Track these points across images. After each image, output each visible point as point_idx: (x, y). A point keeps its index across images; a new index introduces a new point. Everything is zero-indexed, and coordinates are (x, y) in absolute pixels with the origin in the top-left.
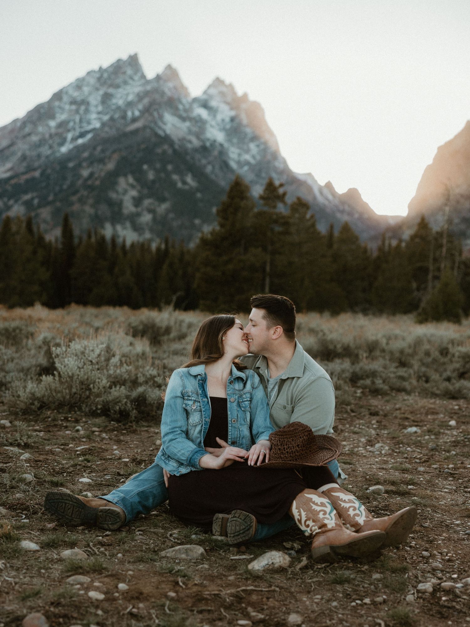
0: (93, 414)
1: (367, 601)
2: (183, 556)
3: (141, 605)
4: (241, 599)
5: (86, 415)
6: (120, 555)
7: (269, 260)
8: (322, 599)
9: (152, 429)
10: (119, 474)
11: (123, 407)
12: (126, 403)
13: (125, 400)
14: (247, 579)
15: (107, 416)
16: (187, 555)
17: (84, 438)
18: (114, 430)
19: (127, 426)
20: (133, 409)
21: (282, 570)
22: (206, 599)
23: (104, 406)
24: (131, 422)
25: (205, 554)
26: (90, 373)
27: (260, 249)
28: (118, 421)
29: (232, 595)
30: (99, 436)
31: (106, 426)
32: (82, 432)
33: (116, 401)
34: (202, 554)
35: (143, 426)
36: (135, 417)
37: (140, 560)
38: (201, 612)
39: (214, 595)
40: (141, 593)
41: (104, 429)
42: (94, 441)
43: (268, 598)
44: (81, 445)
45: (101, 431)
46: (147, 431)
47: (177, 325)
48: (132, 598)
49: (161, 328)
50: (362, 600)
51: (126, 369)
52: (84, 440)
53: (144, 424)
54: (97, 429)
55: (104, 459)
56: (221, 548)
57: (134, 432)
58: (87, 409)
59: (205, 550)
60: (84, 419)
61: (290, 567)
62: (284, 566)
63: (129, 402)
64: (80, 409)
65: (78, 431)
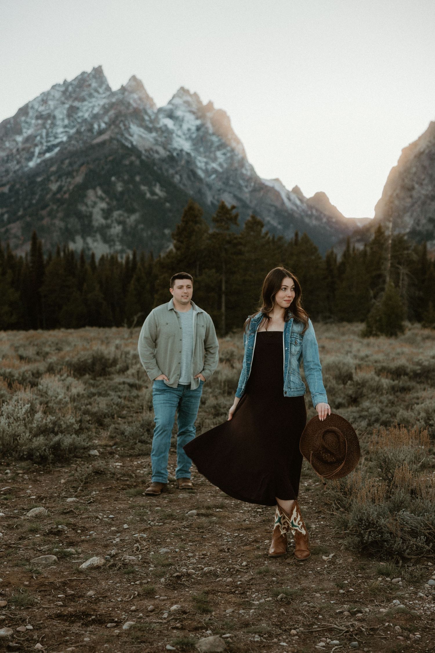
0: (22, 459)
1: (138, 582)
2: (44, 562)
3: (7, 589)
4: (66, 584)
5: (16, 460)
6: (5, 563)
7: (224, 279)
8: (113, 583)
9: (64, 470)
10: (23, 509)
11: (42, 454)
12: (45, 450)
13: (44, 448)
14: (74, 573)
15: (32, 460)
16: (46, 561)
17: (10, 479)
18: (33, 472)
19: (45, 468)
20: (50, 454)
21: (98, 567)
22: (46, 585)
23: (28, 453)
24: (49, 464)
25: (57, 560)
26: (16, 429)
27: (214, 270)
28: (39, 463)
29: (61, 582)
30: (22, 477)
31: (30, 468)
32: (9, 475)
33: (38, 449)
34: (55, 560)
35: (58, 467)
36: (52, 460)
37: (17, 565)
38: (40, 592)
39: (51, 582)
40: (10, 583)
41: (27, 471)
42: (17, 482)
43: (82, 583)
44: (6, 486)
45: (24, 473)
46: (59, 471)
47: (123, 356)
48: (4, 586)
49: (109, 359)
50: (134, 582)
51: (51, 419)
52: (10, 481)
53: (60, 465)
54: (21, 472)
55: (19, 497)
56: (68, 556)
57: (49, 472)
58: (17, 455)
59: (58, 558)
60: (14, 463)
61: (103, 566)
62: (100, 565)
63: (47, 449)
64: (11, 455)
65: (7, 473)
